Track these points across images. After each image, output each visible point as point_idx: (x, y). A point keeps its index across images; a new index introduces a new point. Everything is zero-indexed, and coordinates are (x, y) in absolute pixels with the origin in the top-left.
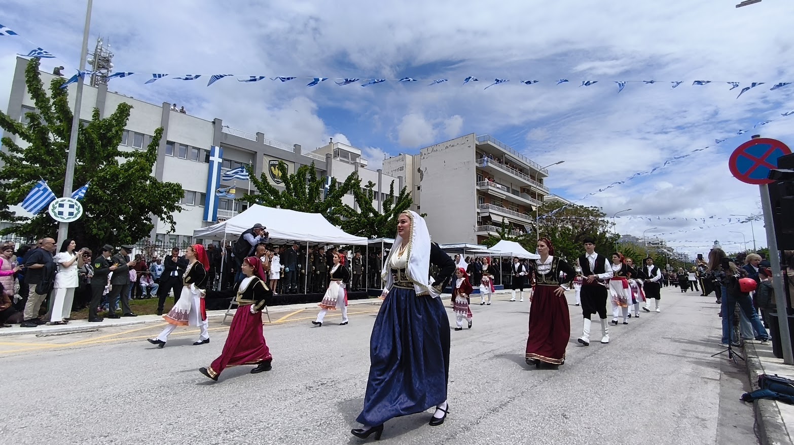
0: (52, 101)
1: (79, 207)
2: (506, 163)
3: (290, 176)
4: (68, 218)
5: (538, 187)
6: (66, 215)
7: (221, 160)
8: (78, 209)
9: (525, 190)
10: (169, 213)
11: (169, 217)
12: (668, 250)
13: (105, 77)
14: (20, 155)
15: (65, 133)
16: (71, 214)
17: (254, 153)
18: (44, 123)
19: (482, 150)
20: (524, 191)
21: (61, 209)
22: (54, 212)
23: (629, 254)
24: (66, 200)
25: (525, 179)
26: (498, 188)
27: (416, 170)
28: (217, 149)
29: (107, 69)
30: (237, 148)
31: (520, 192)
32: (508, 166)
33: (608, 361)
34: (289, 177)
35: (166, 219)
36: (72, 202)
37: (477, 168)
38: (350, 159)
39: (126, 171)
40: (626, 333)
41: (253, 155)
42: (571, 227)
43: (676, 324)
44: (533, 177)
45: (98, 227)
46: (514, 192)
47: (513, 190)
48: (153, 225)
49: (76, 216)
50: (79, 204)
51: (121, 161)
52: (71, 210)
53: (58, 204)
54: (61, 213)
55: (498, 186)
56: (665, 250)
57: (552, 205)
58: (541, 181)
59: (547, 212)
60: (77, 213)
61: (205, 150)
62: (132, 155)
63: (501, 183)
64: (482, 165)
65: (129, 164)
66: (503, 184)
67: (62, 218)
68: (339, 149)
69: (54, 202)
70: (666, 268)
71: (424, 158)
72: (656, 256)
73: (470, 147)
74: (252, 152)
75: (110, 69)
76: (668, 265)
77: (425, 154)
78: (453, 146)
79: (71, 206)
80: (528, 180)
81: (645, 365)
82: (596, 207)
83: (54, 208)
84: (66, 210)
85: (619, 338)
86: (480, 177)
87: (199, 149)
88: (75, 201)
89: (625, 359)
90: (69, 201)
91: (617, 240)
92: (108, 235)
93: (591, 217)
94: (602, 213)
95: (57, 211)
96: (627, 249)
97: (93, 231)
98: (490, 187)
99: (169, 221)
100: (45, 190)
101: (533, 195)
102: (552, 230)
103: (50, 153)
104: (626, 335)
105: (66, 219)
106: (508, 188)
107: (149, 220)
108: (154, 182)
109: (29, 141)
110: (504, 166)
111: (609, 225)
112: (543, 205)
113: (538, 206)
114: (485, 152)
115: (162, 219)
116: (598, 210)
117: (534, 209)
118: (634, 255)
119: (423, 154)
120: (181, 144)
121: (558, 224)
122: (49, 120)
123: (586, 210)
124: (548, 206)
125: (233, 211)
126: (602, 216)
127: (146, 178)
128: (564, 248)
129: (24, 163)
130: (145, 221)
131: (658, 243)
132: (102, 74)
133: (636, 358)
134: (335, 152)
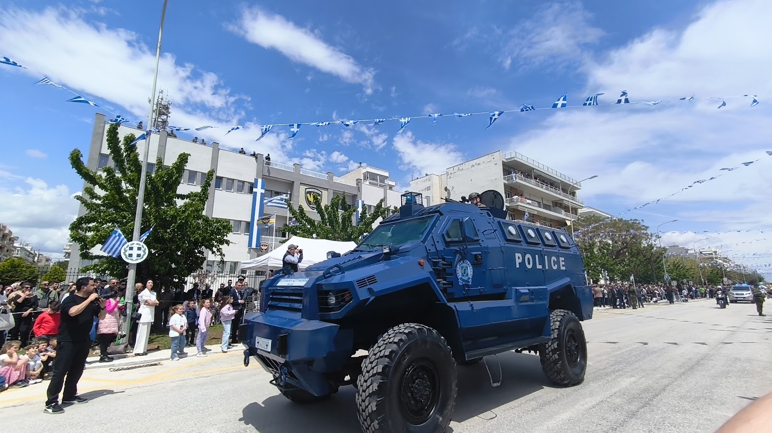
0: (125, 154)
1: (145, 249)
2: (536, 178)
3: (325, 207)
4: (137, 260)
5: (570, 201)
6: (135, 257)
7: (263, 191)
8: (144, 251)
9: (558, 205)
10: (219, 246)
11: (219, 250)
12: (724, 261)
13: (165, 122)
14: (99, 202)
15: (135, 183)
16: (139, 255)
17: (291, 182)
18: (118, 175)
19: (509, 167)
20: (556, 205)
21: (131, 252)
22: (126, 255)
23: (679, 268)
24: (135, 243)
25: (557, 193)
26: (529, 204)
27: (443, 189)
28: (260, 181)
29: (166, 115)
30: (277, 179)
31: (552, 207)
32: (538, 181)
33: (666, 415)
34: (323, 208)
35: (216, 253)
36: (140, 245)
37: (505, 185)
38: (379, 181)
39: (184, 212)
40: (683, 374)
41: (291, 185)
42: (610, 242)
43: (739, 360)
44: (564, 190)
45: (160, 263)
46: (546, 207)
47: (544, 205)
48: (205, 258)
49: (143, 257)
50: (145, 246)
51: (180, 203)
52: (139, 252)
53: (128, 248)
54: (131, 255)
55: (528, 201)
56: (720, 261)
57: (588, 219)
58: (573, 194)
59: (583, 227)
60: (144, 255)
61: (249, 183)
62: (188, 196)
63: (531, 198)
64: (510, 182)
65: (186, 205)
66: (533, 199)
67: (132, 260)
68: (368, 172)
69: (125, 246)
70: (723, 282)
71: (450, 177)
72: (710, 269)
73: (496, 164)
74: (290, 182)
75: (169, 115)
76: (725, 279)
77: (451, 174)
78: (479, 164)
79: (139, 249)
80: (560, 194)
81: (708, 420)
82: (637, 220)
83: (126, 251)
84: (135, 252)
85: (676, 381)
86: (508, 194)
87: (243, 182)
88: (142, 244)
89: (685, 411)
90: (137, 244)
91: (663, 254)
92: (167, 269)
93: (632, 231)
94: (644, 226)
95: (127, 254)
96: (676, 262)
97: (155, 267)
98: (519, 204)
99: (219, 253)
100: (120, 235)
101: (566, 209)
102: (590, 246)
103: (123, 200)
104: (683, 377)
105: (134, 261)
106: (539, 203)
107: (202, 253)
108: (206, 220)
109: (106, 190)
110: (533, 181)
111: (654, 238)
112: (579, 219)
113: (573, 220)
114: (513, 168)
115: (213, 252)
116: (639, 223)
117: (569, 223)
118: (684, 269)
119: (450, 174)
120: (228, 179)
121: (596, 238)
122: (123, 171)
123: (626, 222)
124: (584, 220)
125: (274, 237)
126: (643, 229)
127: (200, 217)
128: (605, 264)
129: (102, 208)
130: (198, 254)
131: (712, 254)
132: (163, 119)
133: (697, 411)
134: (365, 176)
